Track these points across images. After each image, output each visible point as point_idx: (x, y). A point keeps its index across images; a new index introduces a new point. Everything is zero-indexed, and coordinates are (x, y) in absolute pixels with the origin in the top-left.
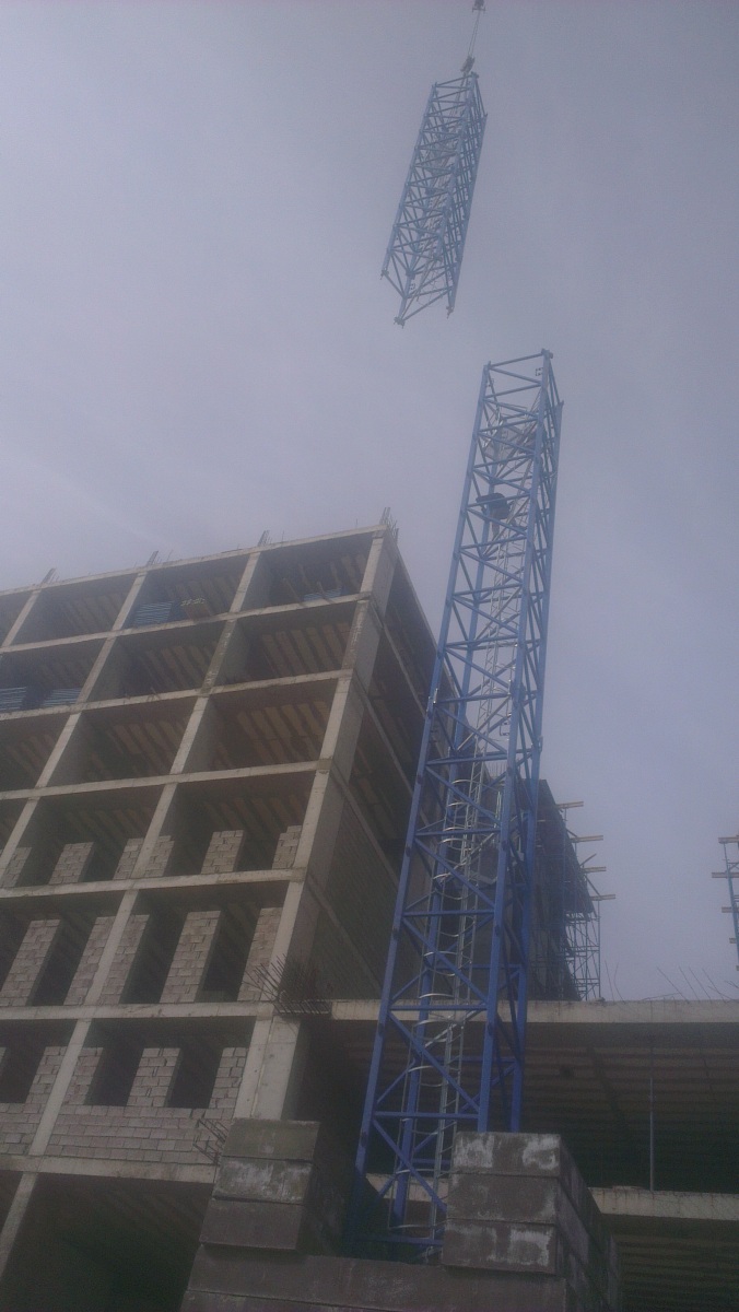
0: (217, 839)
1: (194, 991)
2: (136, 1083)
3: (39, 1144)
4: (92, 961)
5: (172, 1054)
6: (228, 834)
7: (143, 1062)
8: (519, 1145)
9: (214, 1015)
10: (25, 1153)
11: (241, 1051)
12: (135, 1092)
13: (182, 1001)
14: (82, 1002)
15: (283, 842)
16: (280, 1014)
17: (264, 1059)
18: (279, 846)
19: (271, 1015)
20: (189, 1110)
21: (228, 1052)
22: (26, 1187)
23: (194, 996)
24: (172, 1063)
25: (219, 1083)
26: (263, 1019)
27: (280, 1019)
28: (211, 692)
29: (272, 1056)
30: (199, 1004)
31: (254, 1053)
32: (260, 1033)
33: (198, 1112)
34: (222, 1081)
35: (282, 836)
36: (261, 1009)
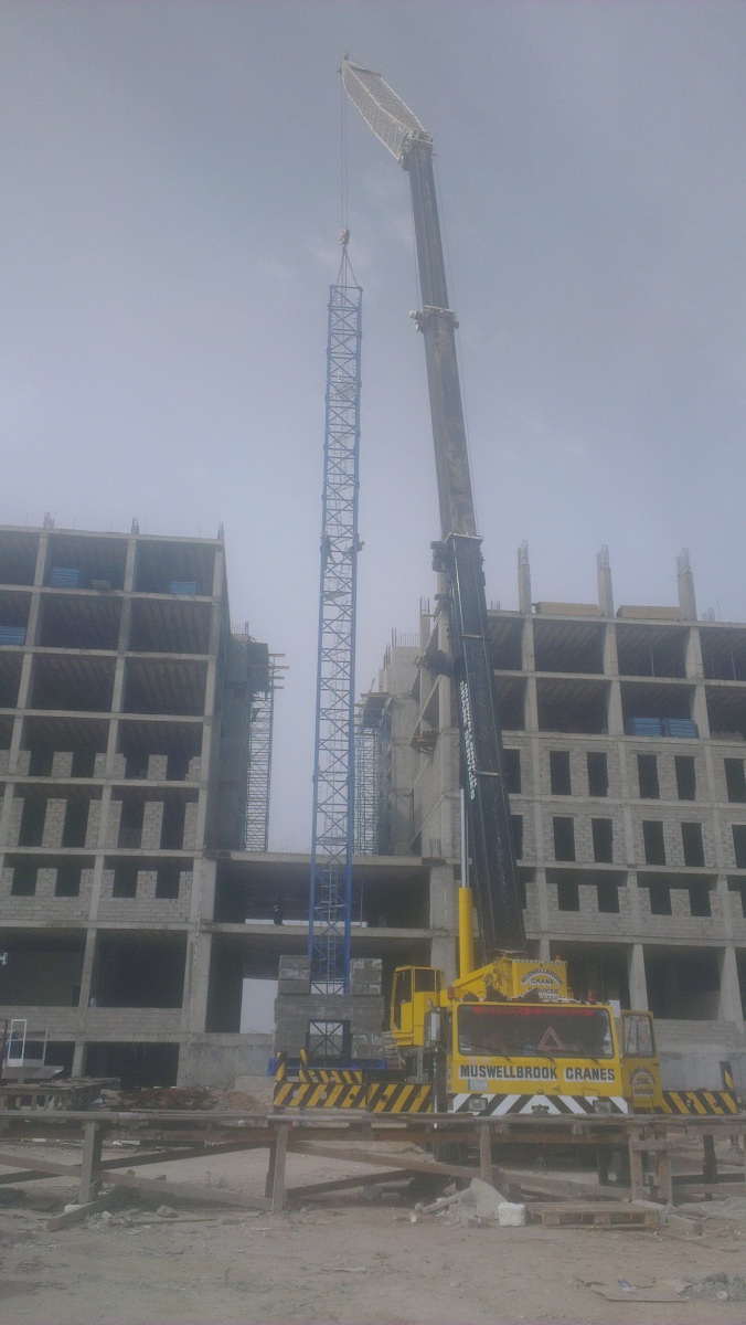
0: (152, 759)
1: (158, 843)
2: (138, 887)
3: (93, 915)
4: (95, 824)
5: (154, 874)
6: (158, 757)
7: (139, 878)
8: (371, 962)
9: (171, 856)
10: (87, 920)
11: (189, 873)
12: (138, 891)
13: (152, 848)
14: (95, 846)
16: (206, 857)
17: (201, 877)
18: (189, 768)
19: (201, 856)
20: (169, 899)
21: (182, 874)
22: (91, 936)
23: (159, 846)
24: (155, 878)
25: (181, 888)
26: (198, 858)
27: (206, 859)
28: (125, 655)
29: (204, 876)
30: (162, 850)
31: (196, 875)
32: (197, 864)
33: (173, 900)
34: (182, 887)
35: (191, 762)
36: (195, 854)
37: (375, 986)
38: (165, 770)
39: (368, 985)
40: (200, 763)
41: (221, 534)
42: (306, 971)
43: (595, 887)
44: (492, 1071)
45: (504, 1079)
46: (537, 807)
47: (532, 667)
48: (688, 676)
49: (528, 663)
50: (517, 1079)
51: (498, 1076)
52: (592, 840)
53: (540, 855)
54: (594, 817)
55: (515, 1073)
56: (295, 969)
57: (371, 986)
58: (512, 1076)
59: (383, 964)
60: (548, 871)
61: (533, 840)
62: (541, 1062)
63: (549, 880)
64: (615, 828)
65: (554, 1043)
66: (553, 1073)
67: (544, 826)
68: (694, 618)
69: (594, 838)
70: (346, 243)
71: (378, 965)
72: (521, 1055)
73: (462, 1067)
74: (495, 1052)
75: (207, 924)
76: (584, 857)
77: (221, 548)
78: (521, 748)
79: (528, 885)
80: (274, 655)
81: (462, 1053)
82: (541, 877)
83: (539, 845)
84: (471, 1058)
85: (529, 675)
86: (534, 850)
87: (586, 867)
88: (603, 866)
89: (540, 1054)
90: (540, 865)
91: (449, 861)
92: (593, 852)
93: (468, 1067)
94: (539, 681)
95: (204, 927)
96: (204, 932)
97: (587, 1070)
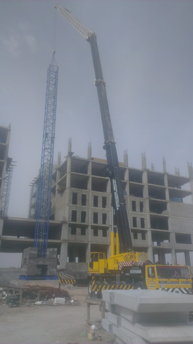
8: (54, 249)
37: (55, 256)
39: (53, 255)
41: (10, 126)
42: (37, 251)
43: (102, 230)
44: (166, 282)
45: (168, 284)
46: (90, 209)
47: (91, 174)
48: (125, 180)
49: (89, 173)
50: (171, 284)
51: (167, 284)
52: (102, 219)
53: (90, 222)
54: (103, 213)
55: (170, 283)
56: (33, 251)
57: (54, 256)
58: (170, 284)
59: (57, 250)
60: (92, 226)
61: (89, 218)
62: (176, 280)
63: (92, 228)
64: (107, 216)
65: (178, 276)
66: (178, 283)
67: (91, 214)
68: (128, 166)
69: (103, 218)
70: (54, 54)
71: (56, 250)
72: (171, 278)
73: (159, 281)
74: (166, 278)
76: (100, 223)
77: (10, 130)
78: (87, 194)
79: (86, 229)
80: (14, 162)
81: (159, 278)
82: (90, 227)
83: (90, 219)
84: (161, 279)
85: (90, 176)
86: (88, 220)
87: (100, 225)
88: (104, 225)
89: (175, 278)
90: (90, 224)
91: (68, 222)
92: (102, 222)
93: (160, 281)
94: (92, 177)
97: (185, 282)
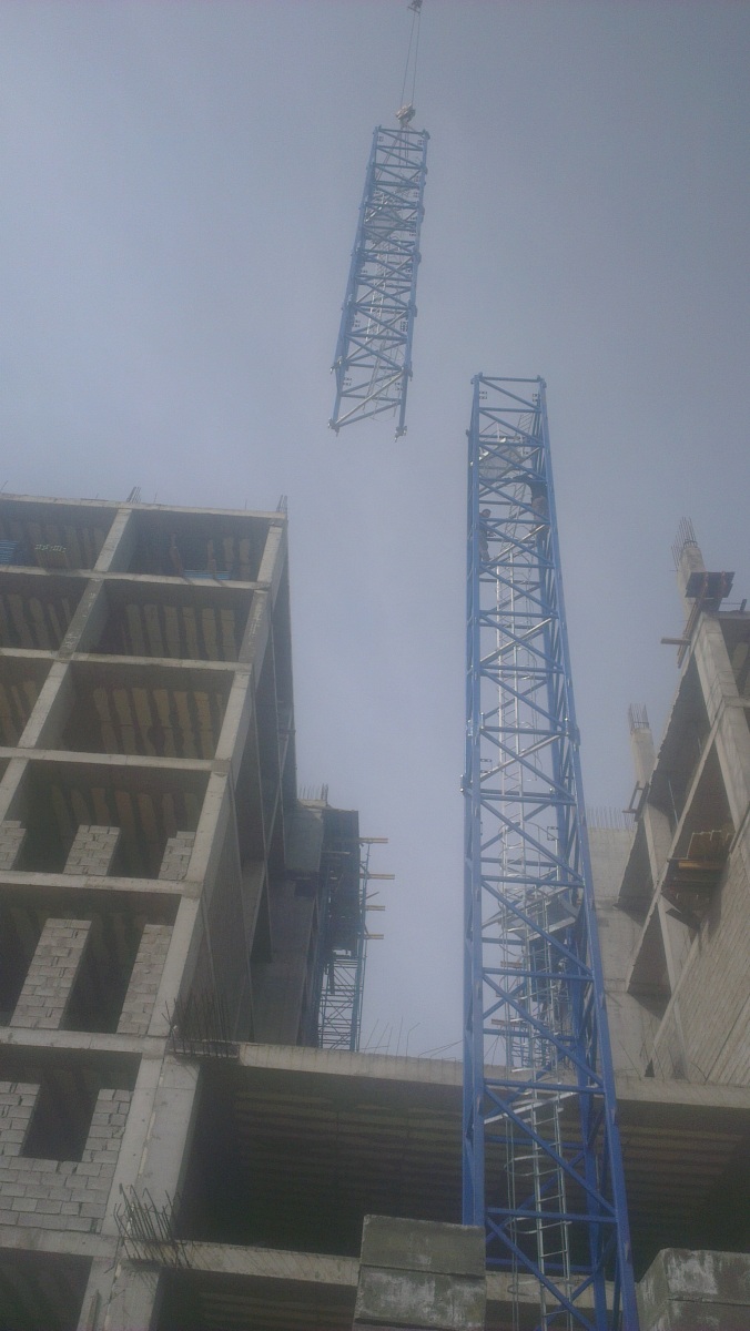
0: (84, 833)
1: (58, 1015)
5: (29, 1092)
6: (97, 830)
9: (86, 1047)
11: (123, 1095)
13: (40, 1026)
15: (172, 848)
16: (175, 1054)
17: (154, 1106)
18: (166, 853)
19: (162, 1052)
20: (55, 1163)
21: (105, 1095)
23: (58, 1022)
24: (29, 1102)
25: (94, 1131)
26: (151, 1058)
27: (173, 1059)
29: (164, 1103)
30: (65, 1032)
31: (141, 1099)
32: (148, 1074)
33: (67, 1166)
34: (97, 1130)
35: (171, 842)
36: (148, 1046)
38: (108, 855)
40: (191, 844)
75: (153, 1242)
95: (139, 1251)
96: (138, 1265)
